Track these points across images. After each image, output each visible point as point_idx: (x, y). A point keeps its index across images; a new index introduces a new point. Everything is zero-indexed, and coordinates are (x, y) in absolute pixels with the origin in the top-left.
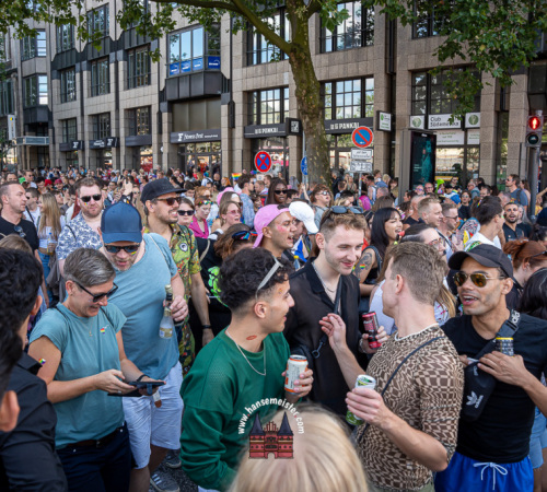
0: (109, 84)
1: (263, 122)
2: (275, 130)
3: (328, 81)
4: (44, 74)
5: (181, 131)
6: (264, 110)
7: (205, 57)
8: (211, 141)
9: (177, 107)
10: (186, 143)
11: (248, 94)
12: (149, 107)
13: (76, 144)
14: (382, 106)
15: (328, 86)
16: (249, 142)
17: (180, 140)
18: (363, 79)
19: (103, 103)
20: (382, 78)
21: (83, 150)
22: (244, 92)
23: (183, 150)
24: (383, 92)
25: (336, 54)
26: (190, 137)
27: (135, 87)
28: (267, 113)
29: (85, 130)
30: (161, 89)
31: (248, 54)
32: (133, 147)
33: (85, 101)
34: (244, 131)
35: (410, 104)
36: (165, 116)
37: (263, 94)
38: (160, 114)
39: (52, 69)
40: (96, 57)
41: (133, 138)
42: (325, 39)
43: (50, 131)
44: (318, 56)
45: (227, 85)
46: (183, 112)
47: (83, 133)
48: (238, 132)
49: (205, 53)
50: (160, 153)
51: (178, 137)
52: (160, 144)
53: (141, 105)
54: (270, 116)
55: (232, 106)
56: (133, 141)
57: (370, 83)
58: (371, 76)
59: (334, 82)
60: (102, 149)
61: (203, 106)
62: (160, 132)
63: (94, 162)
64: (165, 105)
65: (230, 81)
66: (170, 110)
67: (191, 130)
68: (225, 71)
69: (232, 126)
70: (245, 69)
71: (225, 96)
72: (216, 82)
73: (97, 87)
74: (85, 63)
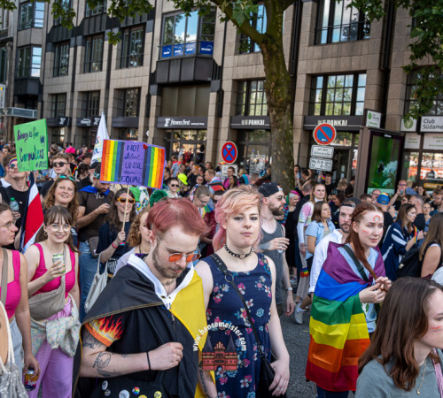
0: (102, 62)
1: (252, 113)
2: (262, 123)
3: (320, 75)
4: (39, 46)
5: (168, 116)
6: (252, 101)
7: (198, 41)
8: (198, 129)
9: (167, 91)
10: (173, 129)
11: (238, 83)
12: (140, 88)
13: (62, 120)
14: (373, 104)
15: (320, 80)
16: (235, 133)
17: (166, 125)
18: (356, 74)
19: (94, 81)
20: (375, 74)
21: (70, 127)
22: (234, 81)
23: (169, 135)
24: (374, 89)
25: (330, 46)
26: (178, 123)
27: (127, 67)
28: (256, 104)
29: (74, 107)
30: (153, 71)
31: (241, 42)
32: (119, 128)
33: (77, 76)
34: (231, 121)
35: (403, 103)
36: (154, 99)
37: (253, 84)
38: (149, 97)
39: (47, 42)
40: (91, 32)
41: (120, 119)
42: (321, 30)
43: (39, 104)
44: (311, 48)
45: (218, 72)
46: (172, 96)
47: (71, 109)
48: (225, 122)
49: (198, 37)
50: (145, 138)
51: (165, 122)
52: (146, 128)
53: (132, 86)
54: (258, 107)
55: (221, 94)
56: (121, 122)
57: (363, 78)
58: (364, 72)
59: (326, 76)
60: (88, 127)
61: (193, 91)
62: (147, 115)
63: (79, 140)
64: (154, 88)
65: (221, 68)
66: (160, 94)
67: (178, 116)
68: (217, 57)
69: (219, 114)
70: (237, 57)
71: (215, 83)
72: (207, 67)
73: (90, 64)
74: (80, 38)
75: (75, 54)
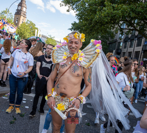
5: (145, 58)
9: (146, 52)
12: (140, 51)
17: (144, 60)
29: (127, 55)
33: (128, 49)
36: (142, 54)
39: (124, 41)
40: (132, 39)
41: (135, 58)
43: (120, 55)
50: (139, 63)
62: (140, 58)
64: (143, 51)
73: (131, 46)
74: (130, 40)
75: (129, 43)
